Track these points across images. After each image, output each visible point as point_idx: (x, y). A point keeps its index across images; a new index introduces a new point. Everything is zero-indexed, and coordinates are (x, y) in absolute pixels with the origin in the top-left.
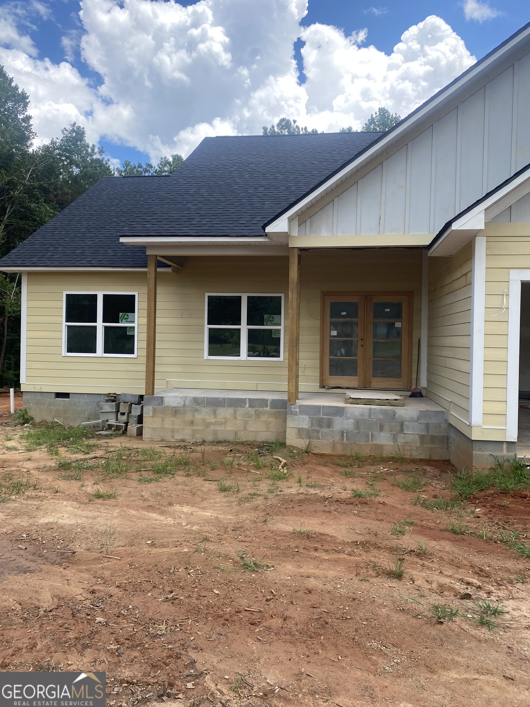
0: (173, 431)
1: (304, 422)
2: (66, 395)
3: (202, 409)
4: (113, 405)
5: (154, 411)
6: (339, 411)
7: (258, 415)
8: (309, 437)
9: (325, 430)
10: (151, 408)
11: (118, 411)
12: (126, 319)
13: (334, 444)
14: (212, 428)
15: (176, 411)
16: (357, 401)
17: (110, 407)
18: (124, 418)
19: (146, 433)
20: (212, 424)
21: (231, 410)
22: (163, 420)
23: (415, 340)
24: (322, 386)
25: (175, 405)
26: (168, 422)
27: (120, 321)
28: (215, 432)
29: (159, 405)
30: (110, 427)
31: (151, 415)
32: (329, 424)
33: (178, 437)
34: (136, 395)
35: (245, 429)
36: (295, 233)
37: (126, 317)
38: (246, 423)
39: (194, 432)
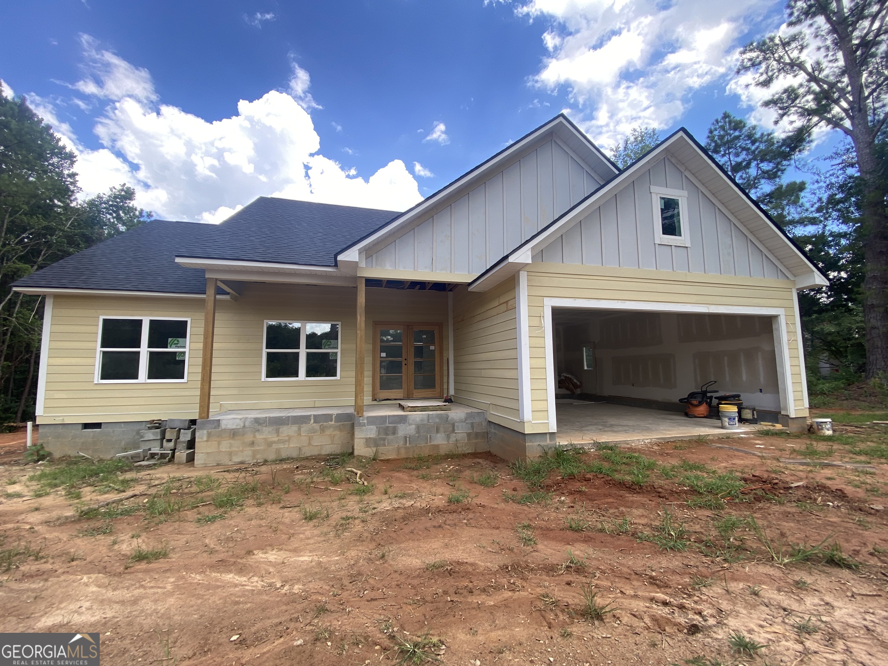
0: (230, 454)
1: (371, 432)
2: (98, 425)
3: (264, 428)
4: (157, 433)
5: (209, 435)
6: (402, 419)
7: (323, 429)
8: (376, 445)
9: (390, 437)
10: (205, 432)
11: (163, 438)
12: (175, 344)
13: (399, 448)
14: (275, 446)
15: (234, 433)
16: (414, 409)
17: (154, 434)
18: (171, 445)
19: (199, 459)
20: (275, 442)
21: (295, 428)
22: (219, 443)
23: (445, 359)
24: (374, 400)
25: (234, 427)
26: (225, 446)
27: (169, 346)
28: (278, 451)
29: (215, 428)
30: (153, 456)
31: (205, 439)
32: (394, 431)
33: (237, 459)
34: (186, 420)
35: (310, 444)
36: (363, 264)
37: (176, 342)
38: (310, 439)
39: (255, 454)
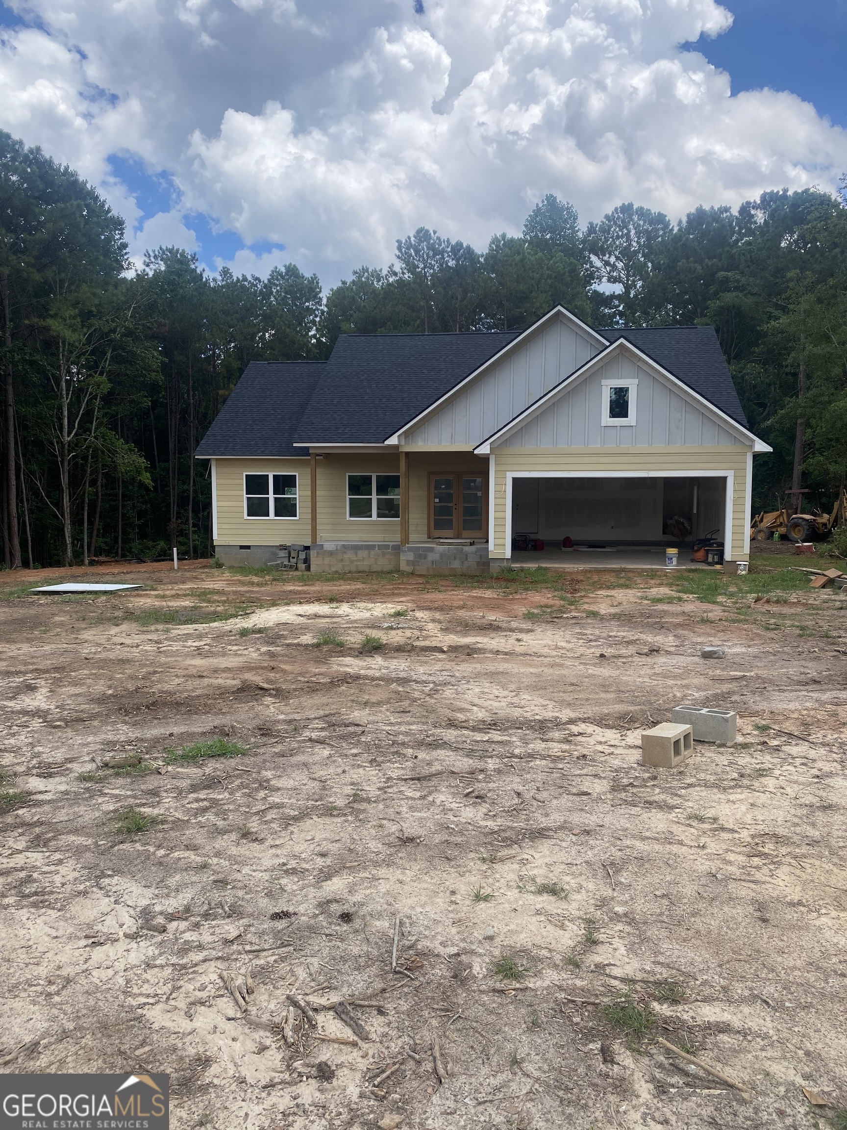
0: (330, 566)
1: (411, 556)
2: (248, 547)
3: (348, 552)
4: (285, 552)
5: (318, 553)
6: (431, 550)
7: (384, 554)
8: (414, 565)
9: (423, 561)
10: (315, 553)
11: (289, 557)
12: (290, 492)
13: (428, 569)
14: (355, 563)
15: (331, 553)
16: (443, 544)
18: (295, 560)
19: (313, 568)
20: (355, 561)
21: (366, 552)
22: (323, 559)
24: (427, 536)
25: (331, 550)
26: (327, 560)
27: (286, 494)
28: (357, 566)
29: (320, 551)
30: (285, 566)
31: (315, 557)
32: (425, 557)
33: (334, 569)
34: (303, 546)
35: (376, 563)
36: (403, 443)
38: (376, 560)
39: (344, 566)
